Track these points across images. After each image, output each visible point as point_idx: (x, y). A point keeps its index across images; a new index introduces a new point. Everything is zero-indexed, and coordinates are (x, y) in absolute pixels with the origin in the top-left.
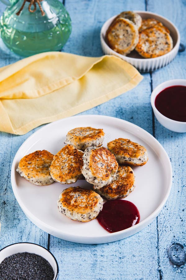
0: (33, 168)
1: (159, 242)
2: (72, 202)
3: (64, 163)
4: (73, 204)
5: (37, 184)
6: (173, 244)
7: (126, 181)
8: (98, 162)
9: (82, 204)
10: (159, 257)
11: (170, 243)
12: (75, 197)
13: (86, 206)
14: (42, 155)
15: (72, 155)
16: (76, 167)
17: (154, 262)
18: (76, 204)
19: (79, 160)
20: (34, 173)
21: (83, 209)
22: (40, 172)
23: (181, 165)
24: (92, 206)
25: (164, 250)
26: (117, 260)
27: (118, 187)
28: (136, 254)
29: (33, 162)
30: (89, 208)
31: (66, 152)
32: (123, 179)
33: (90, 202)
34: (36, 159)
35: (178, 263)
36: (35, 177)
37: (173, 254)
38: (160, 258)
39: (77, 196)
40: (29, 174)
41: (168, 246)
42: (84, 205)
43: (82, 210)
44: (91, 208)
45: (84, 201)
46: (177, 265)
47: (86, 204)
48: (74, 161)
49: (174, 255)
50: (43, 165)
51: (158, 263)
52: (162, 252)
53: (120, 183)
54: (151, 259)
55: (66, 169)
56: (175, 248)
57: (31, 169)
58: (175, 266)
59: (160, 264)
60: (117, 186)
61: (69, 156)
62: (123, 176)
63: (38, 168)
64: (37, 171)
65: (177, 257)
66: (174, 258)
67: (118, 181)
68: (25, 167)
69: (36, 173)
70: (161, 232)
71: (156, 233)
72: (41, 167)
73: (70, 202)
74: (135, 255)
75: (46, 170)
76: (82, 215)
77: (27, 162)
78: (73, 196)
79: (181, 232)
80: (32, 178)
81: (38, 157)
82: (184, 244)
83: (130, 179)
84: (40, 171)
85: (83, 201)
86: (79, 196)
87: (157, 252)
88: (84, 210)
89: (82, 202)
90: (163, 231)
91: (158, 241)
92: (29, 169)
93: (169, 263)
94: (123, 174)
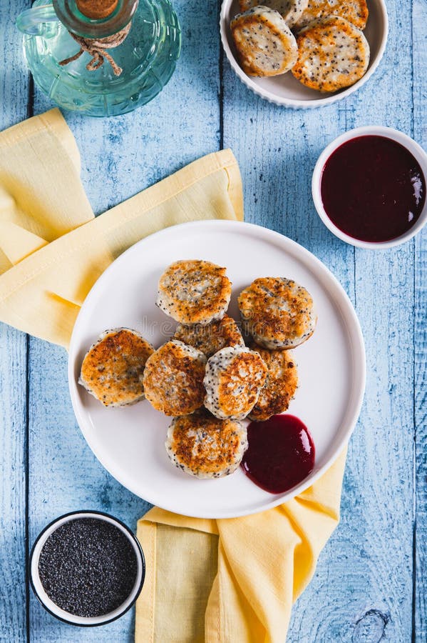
0: (110, 381)
2: (195, 453)
3: (169, 384)
4: (197, 457)
7: (283, 387)
8: (233, 390)
9: (213, 453)
12: (197, 438)
13: (220, 457)
14: (121, 347)
15: (181, 371)
16: (192, 396)
18: (202, 456)
19: (197, 382)
20: (114, 392)
21: (215, 464)
22: (124, 389)
24: (230, 456)
27: (271, 402)
29: (108, 368)
30: (225, 460)
31: (169, 361)
32: (277, 382)
33: (226, 446)
34: (111, 357)
36: (116, 401)
39: (201, 436)
40: (105, 397)
42: (215, 457)
43: (214, 467)
44: (230, 461)
45: (215, 446)
47: (219, 452)
48: (188, 384)
50: (126, 371)
53: (273, 392)
55: (175, 397)
57: (107, 385)
60: (268, 401)
61: (176, 370)
62: (277, 377)
63: (118, 379)
64: (120, 388)
67: (268, 390)
68: (95, 381)
69: (117, 392)
72: (124, 376)
73: (191, 453)
75: (135, 382)
76: (215, 474)
77: (97, 369)
78: (193, 437)
80: (112, 403)
81: (115, 353)
83: (290, 382)
84: (125, 387)
85: (212, 446)
86: (203, 436)
88: (217, 466)
89: (211, 450)
92: (102, 384)
94: (276, 371)
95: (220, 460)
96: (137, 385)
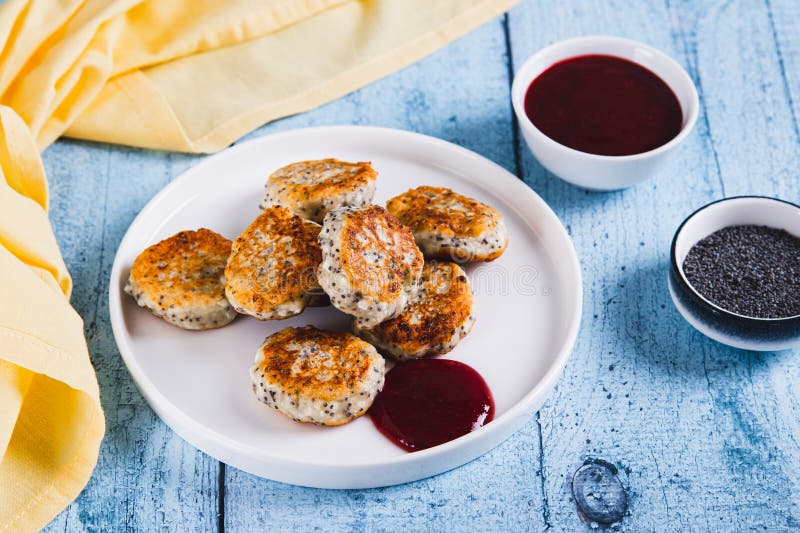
0: (173, 280)
1: (545, 458)
2: (295, 369)
3: (265, 258)
4: (298, 374)
5: (187, 324)
6: (585, 464)
7: (448, 303)
8: (364, 249)
9: (325, 372)
10: (546, 501)
11: (577, 461)
12: (302, 353)
13: (336, 377)
14: (197, 244)
15: (286, 235)
16: (300, 268)
17: (532, 514)
18: (308, 374)
19: (308, 246)
20: (178, 292)
21: (327, 386)
22: (194, 290)
23: (599, 243)
24: (353, 377)
25: (561, 481)
26: (424, 511)
27: (426, 321)
28: (480, 494)
29: (173, 264)
30: (344, 382)
31: (268, 227)
32: (438, 298)
33: (348, 366)
34: (180, 254)
35: (604, 515)
36: (180, 304)
37: (586, 490)
38: (550, 503)
39: (309, 351)
40: (162, 297)
41: (573, 470)
42: (330, 377)
43: (324, 391)
44: (352, 385)
45: (330, 363)
46: (599, 522)
47: (336, 372)
48: (294, 251)
49: (591, 494)
50: (201, 270)
51: (546, 518)
52: (555, 486)
53: (430, 309)
54: (524, 505)
55: (273, 273)
56: (593, 474)
57: (169, 284)
58: (594, 525)
59: (552, 519)
60: (422, 319)
61: (278, 236)
62: (438, 292)
63: (187, 278)
64: (187, 288)
65: (600, 499)
66: (591, 502)
67: (424, 306)
68: (149, 279)
69: (183, 292)
70: (549, 428)
71: (535, 433)
72: (197, 275)
73: (289, 370)
74: (476, 495)
75: (212, 282)
76: (326, 405)
77: (156, 265)
78: (296, 351)
79: (609, 429)
80: (172, 307)
81: (187, 250)
82: (619, 463)
83: (460, 299)
84: (196, 287)
85: (325, 364)
86: (313, 350)
87: (539, 485)
88: (331, 390)
89: (323, 368)
90: (554, 427)
91: (542, 454)
92: (161, 283)
93: (575, 516)
94: (439, 284)
95: (337, 381)
96: (216, 287)
